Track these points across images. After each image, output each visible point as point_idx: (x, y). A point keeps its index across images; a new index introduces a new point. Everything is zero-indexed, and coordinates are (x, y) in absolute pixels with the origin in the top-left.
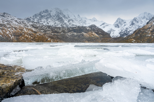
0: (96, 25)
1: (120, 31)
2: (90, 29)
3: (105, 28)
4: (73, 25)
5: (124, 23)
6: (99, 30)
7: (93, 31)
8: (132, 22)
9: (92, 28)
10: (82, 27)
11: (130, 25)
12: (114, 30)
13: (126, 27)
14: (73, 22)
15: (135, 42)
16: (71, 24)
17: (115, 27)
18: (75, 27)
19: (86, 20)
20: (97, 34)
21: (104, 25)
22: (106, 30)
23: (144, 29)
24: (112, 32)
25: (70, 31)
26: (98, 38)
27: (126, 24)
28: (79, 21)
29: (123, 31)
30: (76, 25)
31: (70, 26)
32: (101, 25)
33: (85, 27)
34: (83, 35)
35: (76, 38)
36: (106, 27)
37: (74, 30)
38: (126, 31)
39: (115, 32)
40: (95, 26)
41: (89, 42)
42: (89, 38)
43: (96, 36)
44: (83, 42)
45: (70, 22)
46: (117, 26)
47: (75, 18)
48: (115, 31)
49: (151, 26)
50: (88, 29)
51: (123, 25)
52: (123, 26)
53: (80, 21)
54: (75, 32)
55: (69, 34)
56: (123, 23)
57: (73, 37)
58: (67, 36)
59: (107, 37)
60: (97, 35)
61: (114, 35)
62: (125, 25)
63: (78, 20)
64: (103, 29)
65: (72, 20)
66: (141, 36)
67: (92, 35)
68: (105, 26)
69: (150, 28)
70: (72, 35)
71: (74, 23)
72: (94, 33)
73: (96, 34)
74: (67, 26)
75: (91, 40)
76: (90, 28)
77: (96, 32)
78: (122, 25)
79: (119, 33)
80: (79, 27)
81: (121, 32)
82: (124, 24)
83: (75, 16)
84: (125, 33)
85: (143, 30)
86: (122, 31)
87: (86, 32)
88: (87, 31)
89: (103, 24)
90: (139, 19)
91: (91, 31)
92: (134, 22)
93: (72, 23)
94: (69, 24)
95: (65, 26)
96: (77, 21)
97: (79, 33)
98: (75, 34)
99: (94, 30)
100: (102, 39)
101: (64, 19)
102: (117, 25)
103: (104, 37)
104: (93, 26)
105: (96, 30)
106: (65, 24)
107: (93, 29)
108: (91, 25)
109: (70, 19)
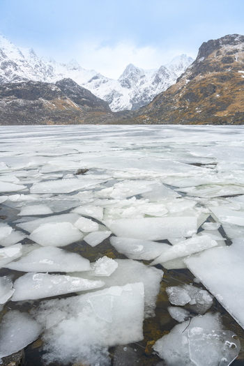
0: (74, 80)
1: (133, 97)
2: (59, 90)
3: (98, 88)
4: (17, 78)
5: (142, 77)
6: (82, 93)
7: (68, 95)
8: (157, 76)
9: (64, 87)
10: (39, 84)
11: (153, 84)
12: (121, 93)
13: (144, 86)
14: (16, 69)
16: (12, 75)
17: (123, 86)
18: (20, 85)
19: (53, 66)
20: (78, 103)
21: (98, 80)
22: (100, 93)
23: (170, 94)
24: (115, 99)
25: (4, 94)
26: (78, 113)
27: (144, 79)
28: (33, 67)
29: (138, 96)
30: (24, 79)
31: (9, 80)
32: (90, 81)
33: (47, 84)
34: (41, 105)
35: (21, 113)
36: (102, 85)
37: (18, 90)
38: (145, 95)
39: (121, 97)
40: (71, 83)
41: (55, 124)
42: (57, 113)
43: (74, 108)
44: (41, 124)
45: (7, 70)
46: (126, 84)
47: (22, 59)
48: (122, 95)
49: (183, 88)
50: (53, 90)
51: (140, 81)
52: (138, 84)
53: (37, 66)
54: (19, 96)
55: (4, 102)
56: (138, 76)
57: (16, 110)
59: (101, 110)
60: (76, 106)
61: (119, 105)
62: (142, 83)
63: (30, 64)
64: (94, 92)
65: (12, 63)
66: (161, 110)
67: (65, 104)
68: (100, 83)
69: (179, 92)
70: (14, 104)
71: (19, 73)
72: (68, 101)
73: (74, 104)
75: (60, 118)
76: (58, 86)
77: (73, 99)
78: (137, 81)
79: (131, 101)
80: (29, 83)
81: (133, 99)
82: (142, 80)
83: (21, 53)
84: (142, 102)
85: (168, 97)
86: (136, 95)
87: (48, 99)
88: (50, 95)
89: (96, 78)
90: (170, 70)
91: (61, 94)
92: (161, 76)
93: (14, 72)
94: (7, 74)
96: (28, 66)
97: (30, 100)
98: (21, 102)
99: (69, 93)
100: (89, 114)
102: (127, 82)
103: (93, 110)
104: (67, 83)
105: (74, 94)
107: (68, 90)
108: (60, 78)
109: (6, 60)
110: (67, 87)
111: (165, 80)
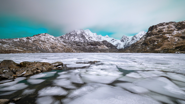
0: (107, 40)
1: (124, 44)
4: (92, 41)
6: (109, 44)
8: (133, 38)
10: (97, 42)
11: (131, 40)
12: (121, 43)
15: (129, 52)
18: (92, 42)
19: (101, 37)
20: (107, 47)
21: (114, 40)
22: (114, 44)
24: (119, 45)
25: (88, 45)
26: (107, 50)
27: (128, 39)
32: (111, 41)
33: (99, 42)
34: (97, 47)
35: (92, 49)
36: (115, 41)
37: (92, 44)
38: (128, 44)
39: (121, 45)
40: (106, 41)
42: (101, 49)
46: (122, 41)
47: (94, 36)
49: (142, 41)
50: (101, 43)
51: (127, 40)
52: (126, 41)
53: (97, 37)
54: (92, 45)
55: (88, 47)
56: (126, 39)
58: (87, 48)
59: (114, 49)
61: (120, 47)
62: (128, 40)
64: (112, 43)
66: (134, 48)
69: (141, 43)
70: (90, 47)
71: (92, 39)
72: (105, 46)
74: (88, 41)
75: (102, 51)
77: (106, 46)
79: (124, 46)
80: (95, 42)
84: (128, 46)
85: (137, 44)
87: (99, 46)
88: (100, 45)
90: (137, 36)
91: (103, 44)
92: (134, 38)
93: (91, 39)
94: (89, 40)
95: (86, 41)
97: (94, 46)
98: (92, 47)
99: (105, 44)
100: (110, 50)
101: (85, 36)
103: (112, 49)
106: (87, 40)
108: (103, 40)
109: (90, 36)
110: (105, 42)
111: (136, 39)
